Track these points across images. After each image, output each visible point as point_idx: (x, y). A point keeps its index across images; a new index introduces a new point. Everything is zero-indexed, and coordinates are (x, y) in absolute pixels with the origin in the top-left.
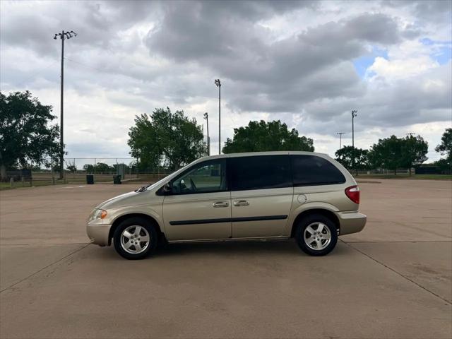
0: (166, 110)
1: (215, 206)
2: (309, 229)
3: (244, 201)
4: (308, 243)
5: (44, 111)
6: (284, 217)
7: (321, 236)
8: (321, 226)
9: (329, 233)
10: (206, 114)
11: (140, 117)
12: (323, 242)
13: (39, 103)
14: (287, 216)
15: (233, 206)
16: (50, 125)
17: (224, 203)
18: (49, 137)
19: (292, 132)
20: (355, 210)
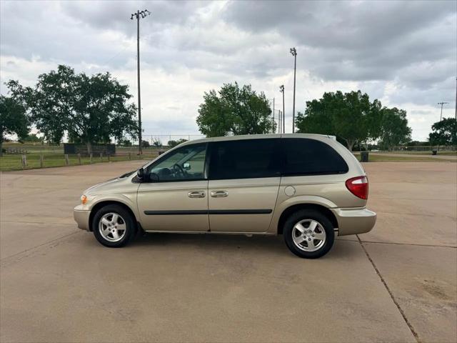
0: (234, 85)
1: (191, 197)
2: (299, 227)
3: (222, 192)
4: (297, 242)
5: (122, 90)
6: (269, 212)
7: (313, 236)
8: (314, 224)
9: (323, 233)
10: (283, 86)
11: (209, 93)
12: (316, 242)
13: (117, 83)
14: (271, 210)
15: (210, 197)
16: (127, 103)
17: (201, 193)
18: (127, 115)
19: (374, 104)
20: (361, 206)
